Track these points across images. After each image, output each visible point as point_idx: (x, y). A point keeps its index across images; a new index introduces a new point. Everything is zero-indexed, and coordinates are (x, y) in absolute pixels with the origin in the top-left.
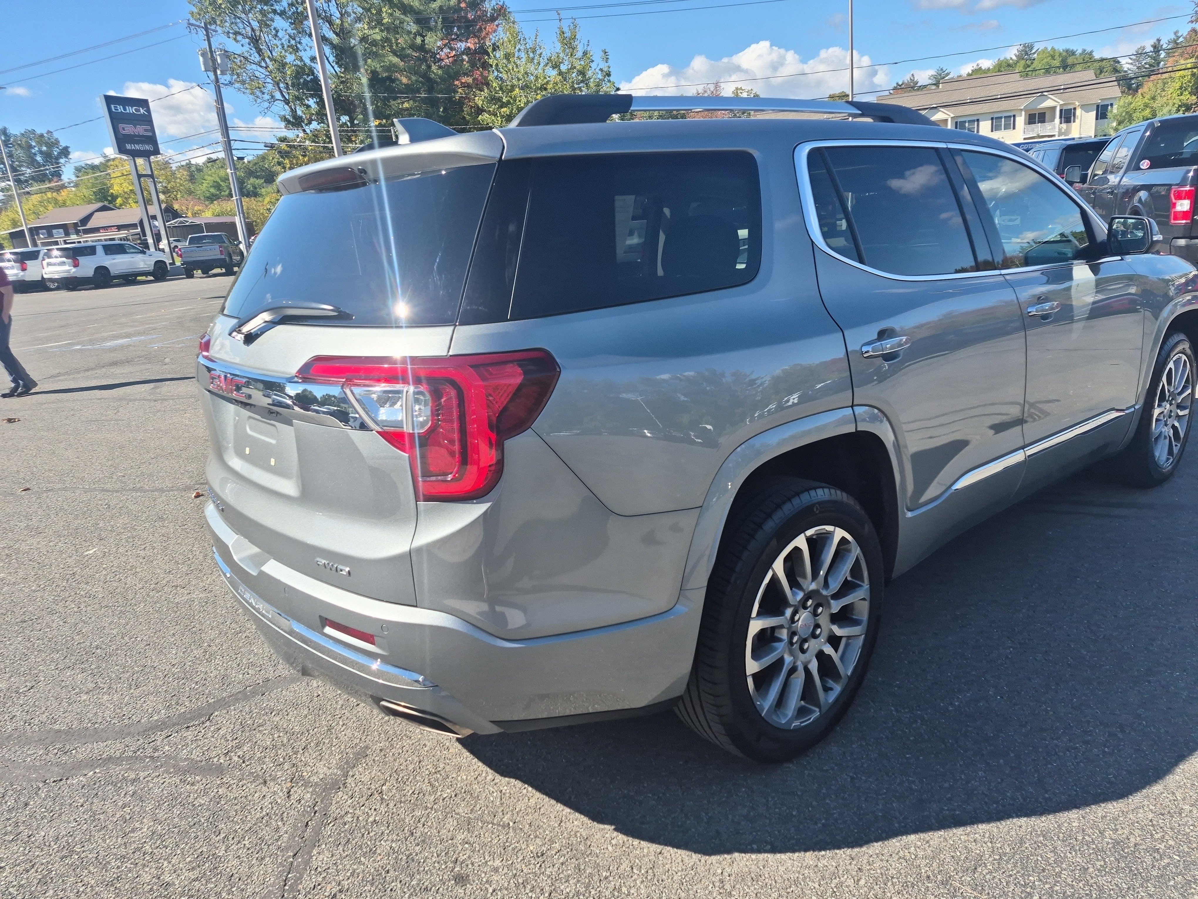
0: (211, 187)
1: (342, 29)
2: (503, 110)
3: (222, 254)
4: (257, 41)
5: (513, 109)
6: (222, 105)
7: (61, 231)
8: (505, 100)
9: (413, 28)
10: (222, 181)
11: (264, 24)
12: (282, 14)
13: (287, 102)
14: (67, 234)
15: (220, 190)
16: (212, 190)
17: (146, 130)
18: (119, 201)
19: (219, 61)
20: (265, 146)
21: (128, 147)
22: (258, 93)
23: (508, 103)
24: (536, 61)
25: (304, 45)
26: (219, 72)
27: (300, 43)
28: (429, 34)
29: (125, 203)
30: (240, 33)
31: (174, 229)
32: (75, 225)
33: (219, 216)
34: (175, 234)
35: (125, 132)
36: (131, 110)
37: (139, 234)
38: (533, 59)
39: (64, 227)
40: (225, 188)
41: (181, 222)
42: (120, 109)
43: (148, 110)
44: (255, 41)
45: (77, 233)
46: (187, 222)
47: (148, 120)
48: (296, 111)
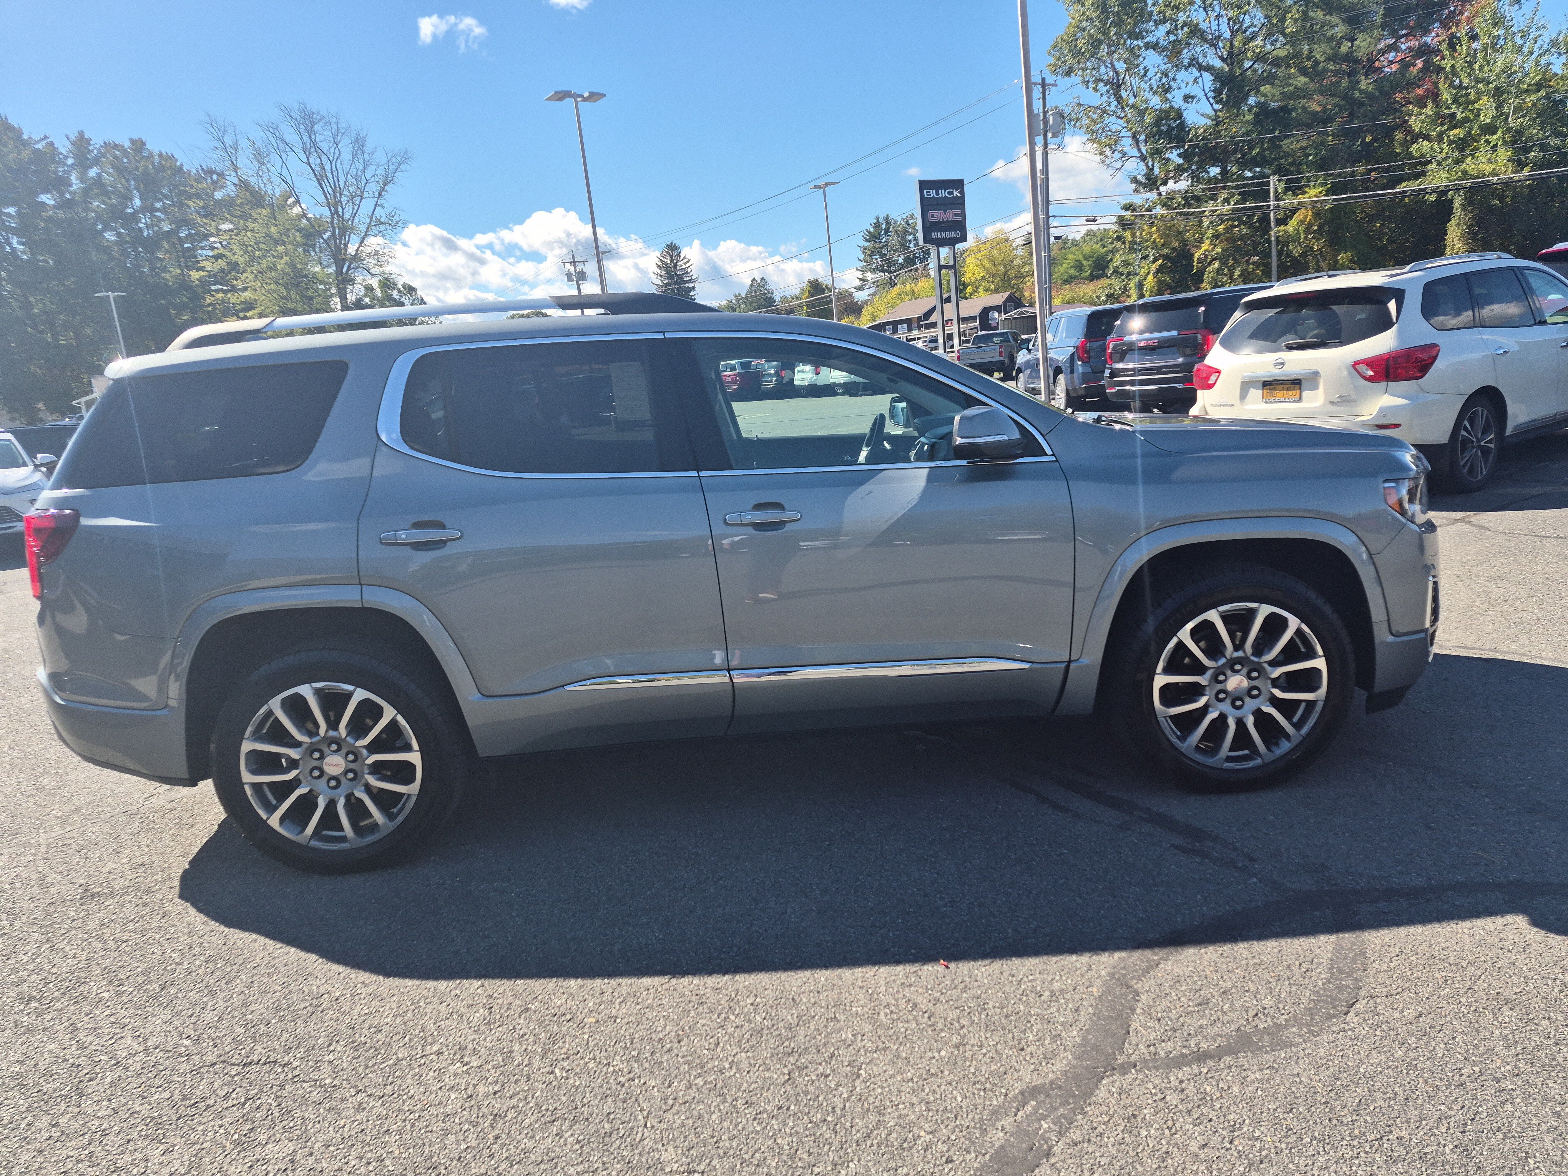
0: (1072, 267)
1: (1230, 54)
2: (1452, 132)
3: (1000, 356)
4: (1119, 86)
5: (1471, 129)
6: (1047, 174)
7: (905, 326)
8: (1459, 116)
9: (1340, 30)
10: (1086, 259)
11: (1131, 64)
12: (1155, 46)
13: (1143, 158)
14: (910, 329)
15: (1081, 270)
16: (1072, 272)
17: (956, 215)
18: (969, 289)
19: (1051, 122)
20: (1087, 221)
21: (934, 235)
22: (1108, 152)
23: (1466, 120)
24: (1526, 50)
25: (1179, 81)
26: (1049, 135)
27: (1174, 79)
28: (1360, 36)
29: (975, 291)
30: (1101, 80)
31: (1014, 321)
32: (919, 318)
33: (1068, 303)
34: (1014, 326)
35: (935, 219)
36: (943, 193)
37: (977, 328)
38: (1522, 46)
39: (908, 322)
40: (1087, 267)
41: (1022, 313)
42: (933, 193)
43: (962, 192)
44: (1116, 86)
45: (919, 328)
46: (1027, 312)
47: (960, 203)
48: (1153, 169)
